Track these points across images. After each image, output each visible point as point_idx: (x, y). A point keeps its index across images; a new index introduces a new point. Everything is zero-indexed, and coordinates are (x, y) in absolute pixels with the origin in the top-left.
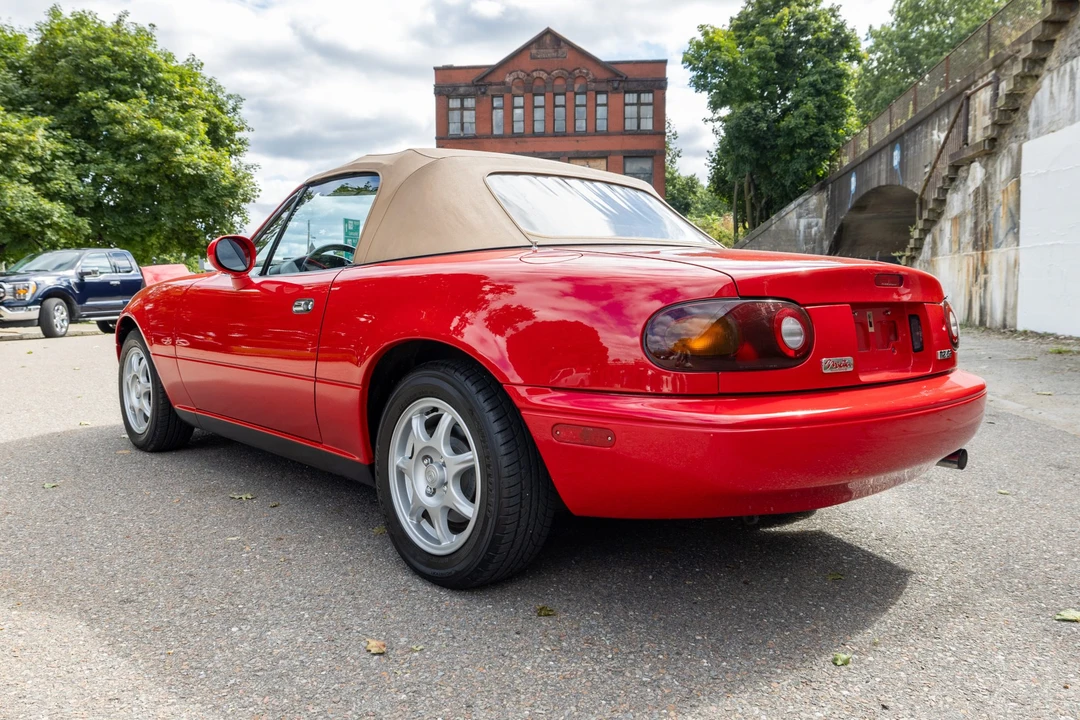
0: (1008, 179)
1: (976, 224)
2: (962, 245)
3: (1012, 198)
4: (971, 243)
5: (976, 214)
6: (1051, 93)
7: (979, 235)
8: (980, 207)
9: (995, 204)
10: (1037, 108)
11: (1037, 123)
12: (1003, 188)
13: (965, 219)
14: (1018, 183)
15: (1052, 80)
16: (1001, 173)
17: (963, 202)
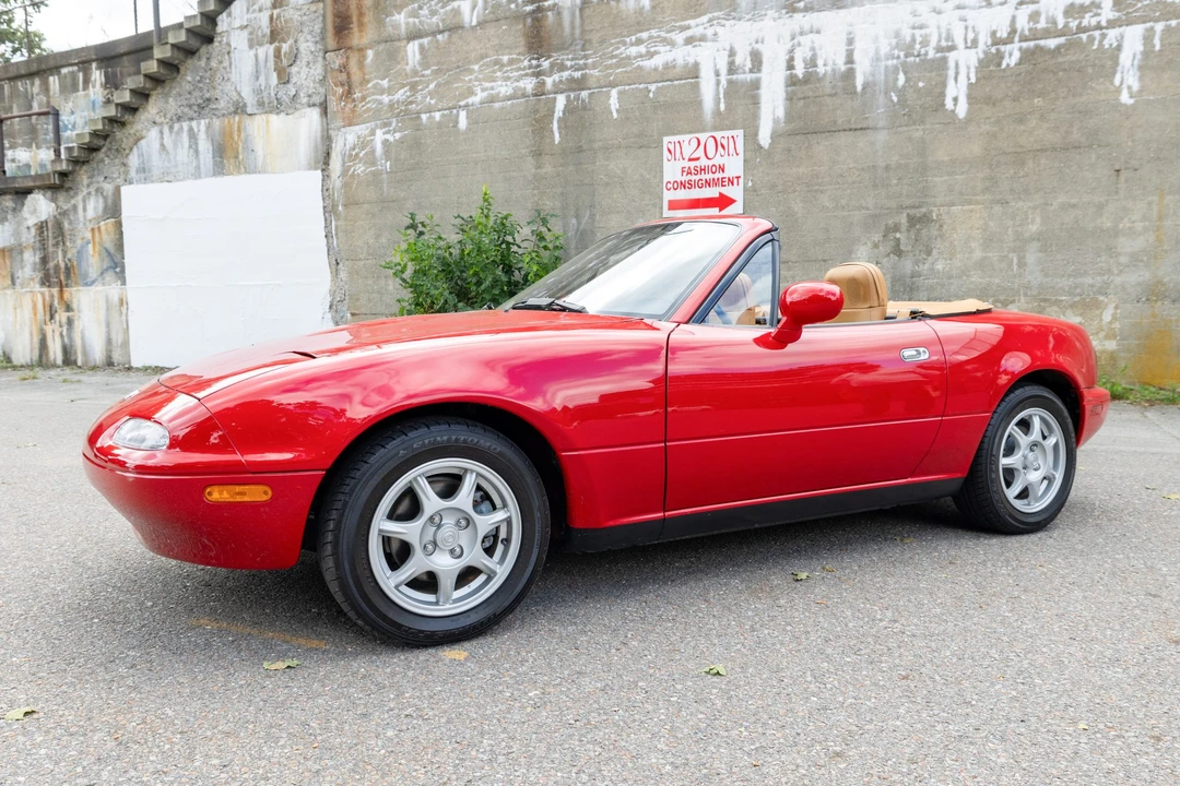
0: (98, 219)
1: (44, 260)
2: (18, 281)
3: (108, 239)
4: (37, 280)
5: (44, 248)
6: (162, 145)
7: (52, 272)
8: (51, 242)
9: (79, 242)
10: (141, 155)
11: (142, 170)
12: (90, 226)
13: (21, 252)
14: (119, 225)
15: (161, 133)
16: (85, 210)
17: (17, 234)
